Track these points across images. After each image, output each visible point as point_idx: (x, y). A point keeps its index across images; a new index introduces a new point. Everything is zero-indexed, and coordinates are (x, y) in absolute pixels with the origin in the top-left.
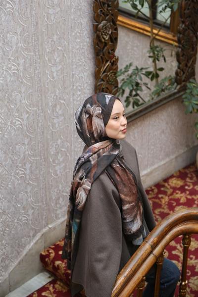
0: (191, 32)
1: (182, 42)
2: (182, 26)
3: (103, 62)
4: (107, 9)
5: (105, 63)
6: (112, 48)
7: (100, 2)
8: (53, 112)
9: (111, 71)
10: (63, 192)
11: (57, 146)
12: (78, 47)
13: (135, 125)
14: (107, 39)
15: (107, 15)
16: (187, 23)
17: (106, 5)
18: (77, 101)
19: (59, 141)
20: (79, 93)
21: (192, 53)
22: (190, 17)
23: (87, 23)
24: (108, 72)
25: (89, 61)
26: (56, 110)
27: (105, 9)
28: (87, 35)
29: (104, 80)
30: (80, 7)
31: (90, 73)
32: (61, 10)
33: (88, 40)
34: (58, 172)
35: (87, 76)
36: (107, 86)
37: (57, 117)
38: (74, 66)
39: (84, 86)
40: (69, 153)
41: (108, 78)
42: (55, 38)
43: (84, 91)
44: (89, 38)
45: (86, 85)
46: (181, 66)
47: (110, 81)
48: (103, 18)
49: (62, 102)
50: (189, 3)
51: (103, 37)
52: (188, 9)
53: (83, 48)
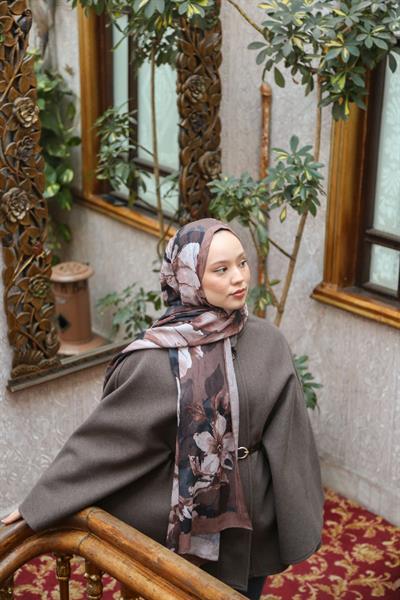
2: (185, 217)
3: (18, 258)
4: (20, 169)
5: (21, 259)
6: (38, 236)
7: (5, 156)
9: (38, 276)
14: (21, 217)
15: (22, 179)
16: (195, 213)
17: (18, 162)
22: (200, 202)
24: (30, 276)
27: (17, 169)
29: (23, 288)
36: (29, 301)
41: (30, 287)
47: (36, 293)
48: (12, 182)
50: (196, 179)
51: (12, 214)
52: (196, 190)
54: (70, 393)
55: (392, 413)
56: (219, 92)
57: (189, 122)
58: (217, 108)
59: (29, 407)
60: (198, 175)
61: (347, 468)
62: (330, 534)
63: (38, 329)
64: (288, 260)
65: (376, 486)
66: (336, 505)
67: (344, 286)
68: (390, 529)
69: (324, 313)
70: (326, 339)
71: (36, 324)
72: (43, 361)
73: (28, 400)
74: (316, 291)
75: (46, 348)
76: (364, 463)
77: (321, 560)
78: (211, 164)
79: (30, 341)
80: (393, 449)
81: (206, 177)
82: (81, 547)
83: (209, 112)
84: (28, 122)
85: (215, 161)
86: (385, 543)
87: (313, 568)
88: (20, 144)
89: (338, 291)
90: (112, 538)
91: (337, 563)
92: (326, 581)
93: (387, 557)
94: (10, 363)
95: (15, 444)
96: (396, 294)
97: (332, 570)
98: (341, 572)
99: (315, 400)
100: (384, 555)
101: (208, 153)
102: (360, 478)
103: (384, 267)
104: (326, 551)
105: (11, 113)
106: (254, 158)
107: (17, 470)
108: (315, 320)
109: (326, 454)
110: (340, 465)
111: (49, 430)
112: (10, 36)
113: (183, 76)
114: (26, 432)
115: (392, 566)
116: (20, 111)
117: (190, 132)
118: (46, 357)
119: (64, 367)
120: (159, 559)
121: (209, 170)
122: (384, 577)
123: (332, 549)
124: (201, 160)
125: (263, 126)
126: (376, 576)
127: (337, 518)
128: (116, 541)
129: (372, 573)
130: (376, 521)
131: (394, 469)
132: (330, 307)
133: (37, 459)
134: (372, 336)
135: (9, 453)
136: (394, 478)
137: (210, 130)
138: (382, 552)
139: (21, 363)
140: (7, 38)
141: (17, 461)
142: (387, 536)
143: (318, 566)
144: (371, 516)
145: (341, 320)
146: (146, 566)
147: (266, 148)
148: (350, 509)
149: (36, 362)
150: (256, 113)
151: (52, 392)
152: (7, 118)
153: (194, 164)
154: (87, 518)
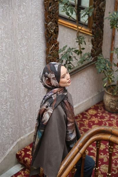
0: (99, 28)
1: (95, 33)
2: (94, 25)
3: (50, 45)
4: (52, 15)
6: (56, 37)
7: (48, 11)
8: (23, 73)
9: (55, 50)
10: (28, 118)
11: (25, 92)
12: (36, 36)
14: (52, 32)
15: (53, 19)
16: (97, 23)
17: (52, 13)
18: (36, 67)
19: (26, 90)
20: (37, 62)
21: (100, 39)
22: (99, 20)
23: (41, 23)
24: (53, 50)
25: (42, 44)
26: (24, 72)
28: (41, 30)
29: (51, 54)
30: (37, 14)
31: (43, 51)
32: (26, 16)
33: (42, 32)
34: (26, 107)
35: (42, 53)
36: (53, 58)
37: (25, 76)
38: (34, 47)
39: (40, 58)
40: (32, 96)
41: (53, 54)
42: (23, 31)
43: (40, 61)
44: (42, 31)
45: (41, 58)
46: (94, 47)
47: (55, 55)
48: (50, 20)
49: (28, 67)
50: (98, 12)
51: (50, 31)
52: (98, 15)
53: (39, 37)
60: (99, 10)
78: (103, 6)
81: (101, 11)
88: (53, 7)
101: (102, 3)
106: (113, 2)
121: (103, 8)
124: (100, 5)
153: (98, 7)
154: (111, 131)
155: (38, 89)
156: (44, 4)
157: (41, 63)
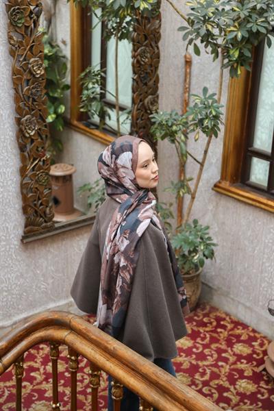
4: (32, 103)
5: (31, 160)
6: (42, 146)
7: (23, 95)
9: (42, 171)
13: (81, 236)
14: (32, 134)
15: (33, 110)
17: (31, 99)
22: (144, 128)
23: (9, 116)
24: (37, 171)
25: (13, 157)
27: (30, 103)
28: (10, 128)
29: (32, 178)
31: (15, 170)
33: (11, 133)
35: (12, 173)
36: (36, 186)
39: (7, 183)
41: (37, 177)
43: (8, 188)
44: (12, 131)
45: (10, 182)
47: (40, 181)
48: (27, 111)
50: (142, 113)
51: (27, 132)
52: (142, 120)
53: (4, 142)
54: (60, 245)
55: (261, 263)
56: (159, 58)
57: (139, 77)
58: (156, 68)
59: (34, 253)
60: (144, 110)
61: (232, 296)
62: (220, 336)
63: (41, 204)
64: (199, 165)
65: (249, 308)
66: (224, 319)
67: (234, 183)
68: (257, 335)
69: (220, 200)
70: (221, 216)
71: (40, 202)
72: (44, 224)
73: (34, 249)
74: (216, 186)
75: (45, 216)
76: (242, 294)
77: (213, 352)
78: (152, 104)
79: (36, 212)
80: (260, 286)
81: (149, 112)
82: (66, 339)
83: (152, 71)
84: (38, 74)
85: (155, 101)
86: (254, 343)
87: (208, 357)
88: (33, 88)
89: (230, 186)
90: (85, 334)
91: (223, 355)
92: (216, 366)
93: (254, 352)
94: (23, 225)
95: (25, 275)
96: (266, 189)
97: (220, 358)
98: (226, 360)
99: (213, 254)
100: (253, 351)
101: (150, 97)
102: (239, 302)
103: (259, 171)
104: (217, 347)
105: (28, 68)
106: (179, 101)
107: (26, 291)
108: (215, 203)
109: (218, 288)
110: (227, 295)
111: (47, 268)
112: (28, 19)
113: (136, 47)
114: (32, 268)
115: (258, 358)
116: (33, 67)
117: (139, 82)
118: (46, 222)
119: (57, 229)
120: (114, 348)
121: (151, 107)
122: (253, 364)
123: (220, 346)
124: (146, 101)
125: (185, 80)
126: (247, 363)
127: (224, 327)
128: (88, 336)
129: (245, 362)
130: (248, 329)
131: (261, 297)
132: (224, 196)
133: (39, 285)
134: (250, 214)
135: (22, 280)
136: (261, 303)
137: (152, 82)
138: (252, 349)
139: (30, 225)
140: (26, 21)
141: (25, 286)
142: (255, 339)
143: (212, 356)
144: (245, 326)
145: (231, 205)
146: (106, 352)
147: (187, 94)
148: (232, 322)
149: (39, 225)
150: (181, 72)
151: (49, 245)
152: (25, 71)
153: (141, 103)
154: (70, 321)
155: (4, 243)
156: (13, 79)
157: (11, 194)
